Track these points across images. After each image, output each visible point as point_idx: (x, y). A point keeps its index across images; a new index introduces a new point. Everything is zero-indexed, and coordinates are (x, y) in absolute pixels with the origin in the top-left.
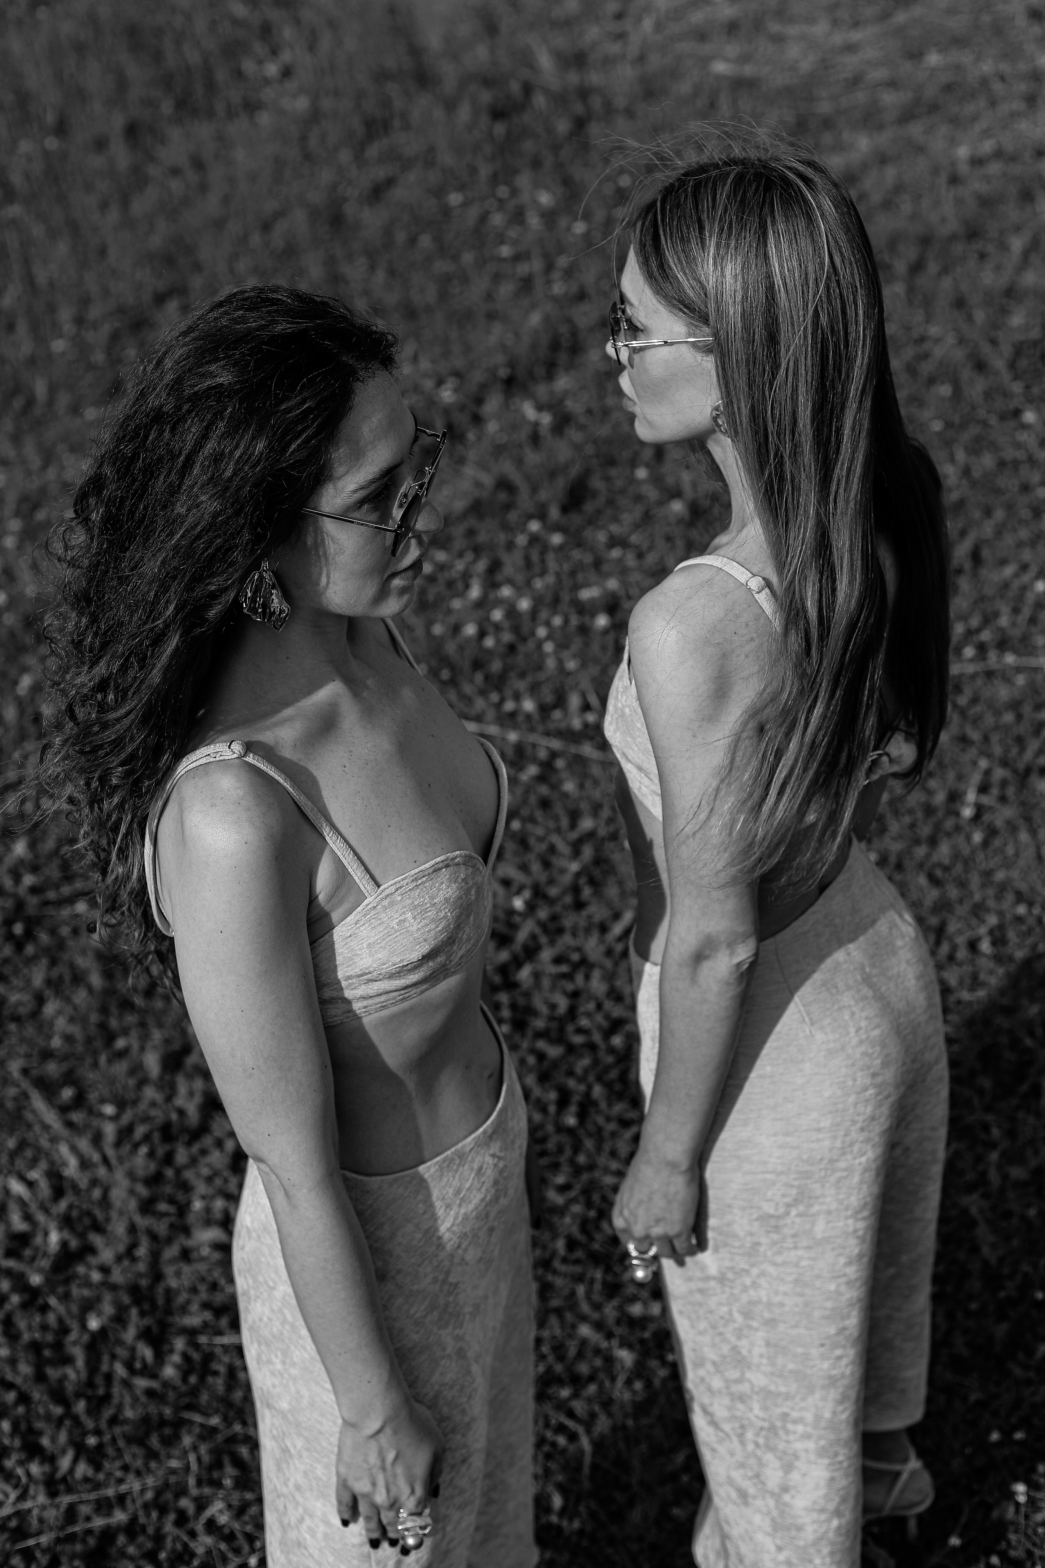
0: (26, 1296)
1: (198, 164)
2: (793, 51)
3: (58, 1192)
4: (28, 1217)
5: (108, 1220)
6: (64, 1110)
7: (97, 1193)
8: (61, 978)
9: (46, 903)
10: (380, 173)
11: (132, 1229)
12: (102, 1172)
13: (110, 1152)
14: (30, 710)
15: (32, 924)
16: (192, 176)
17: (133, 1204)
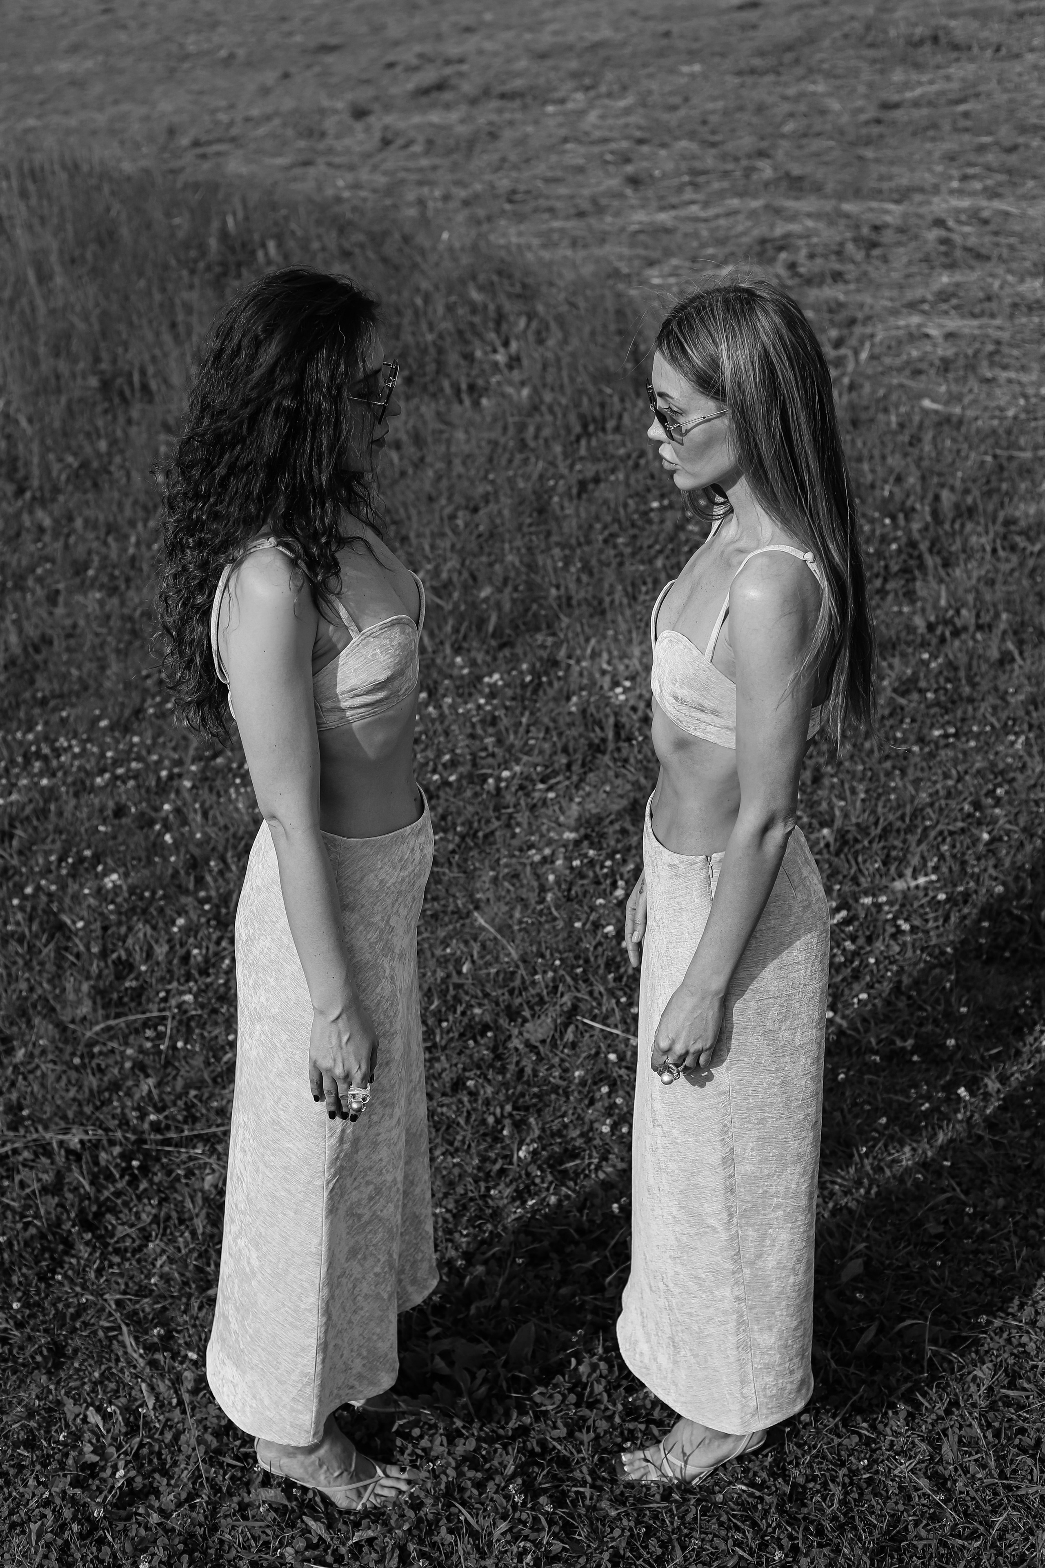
0: (87, 1527)
1: (418, 439)
2: (1002, 396)
3: (132, 1430)
4: (99, 1450)
5: (175, 1463)
6: (150, 1348)
7: (168, 1436)
8: (168, 1218)
9: (167, 1142)
10: (590, 469)
11: (196, 1476)
12: (177, 1414)
13: (186, 1397)
14: (181, 952)
15: (149, 1160)
16: (411, 450)
17: (200, 1453)
